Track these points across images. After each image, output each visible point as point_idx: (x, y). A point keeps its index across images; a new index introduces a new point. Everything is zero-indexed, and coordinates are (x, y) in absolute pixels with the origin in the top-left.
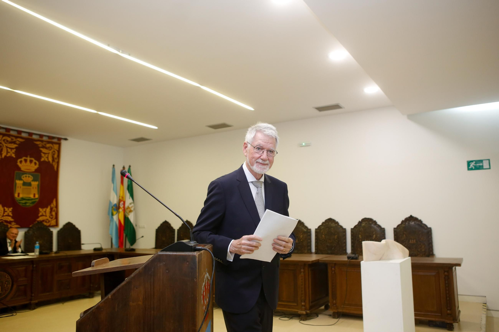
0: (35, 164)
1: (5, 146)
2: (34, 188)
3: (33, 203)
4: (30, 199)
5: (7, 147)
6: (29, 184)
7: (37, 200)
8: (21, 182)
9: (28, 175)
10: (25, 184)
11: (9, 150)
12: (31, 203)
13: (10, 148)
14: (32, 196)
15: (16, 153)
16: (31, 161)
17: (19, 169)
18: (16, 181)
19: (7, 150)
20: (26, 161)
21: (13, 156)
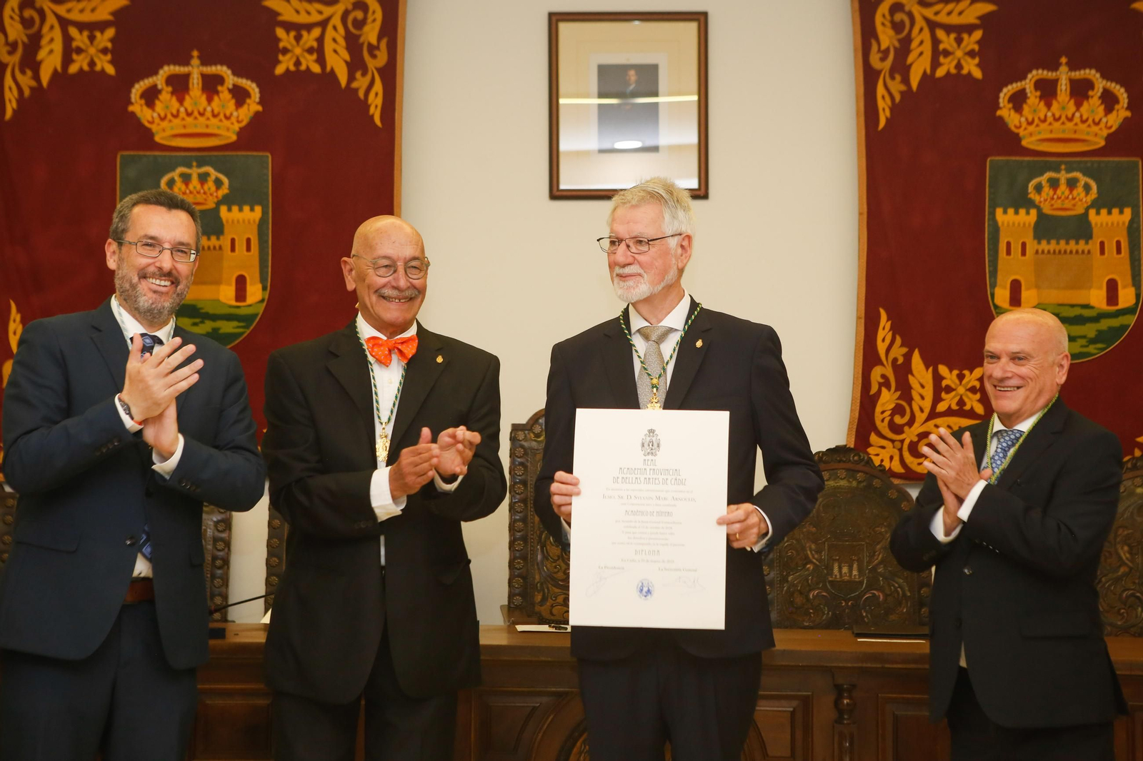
0: (1109, 101)
1: (920, 22)
2: (1110, 247)
3: (1100, 338)
4: (1086, 313)
5: (933, 26)
6: (1080, 228)
7: (1131, 320)
8: (1028, 218)
9: (1063, 176)
10: (1047, 227)
11: (947, 41)
12: (1092, 341)
13: (949, 29)
14: (1097, 298)
15: (983, 53)
16: (1080, 91)
17: (1011, 142)
18: (993, 214)
19: (936, 42)
20: (1047, 90)
21: (972, 68)
